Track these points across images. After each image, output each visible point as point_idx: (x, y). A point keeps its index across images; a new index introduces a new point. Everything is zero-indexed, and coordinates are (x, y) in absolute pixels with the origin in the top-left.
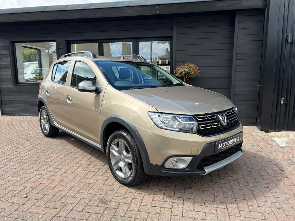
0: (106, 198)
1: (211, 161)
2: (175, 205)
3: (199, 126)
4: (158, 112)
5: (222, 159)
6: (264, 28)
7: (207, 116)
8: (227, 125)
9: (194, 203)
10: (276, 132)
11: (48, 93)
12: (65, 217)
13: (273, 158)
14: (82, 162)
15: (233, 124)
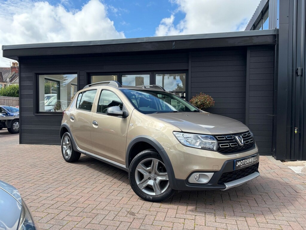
0: (133, 210)
1: (231, 177)
2: (197, 217)
3: (219, 145)
4: (182, 132)
5: (240, 178)
6: (274, 62)
7: (226, 136)
8: (244, 146)
9: (215, 216)
10: (292, 162)
11: (73, 119)
12: (99, 224)
13: (288, 183)
14: (106, 183)
15: (250, 146)
